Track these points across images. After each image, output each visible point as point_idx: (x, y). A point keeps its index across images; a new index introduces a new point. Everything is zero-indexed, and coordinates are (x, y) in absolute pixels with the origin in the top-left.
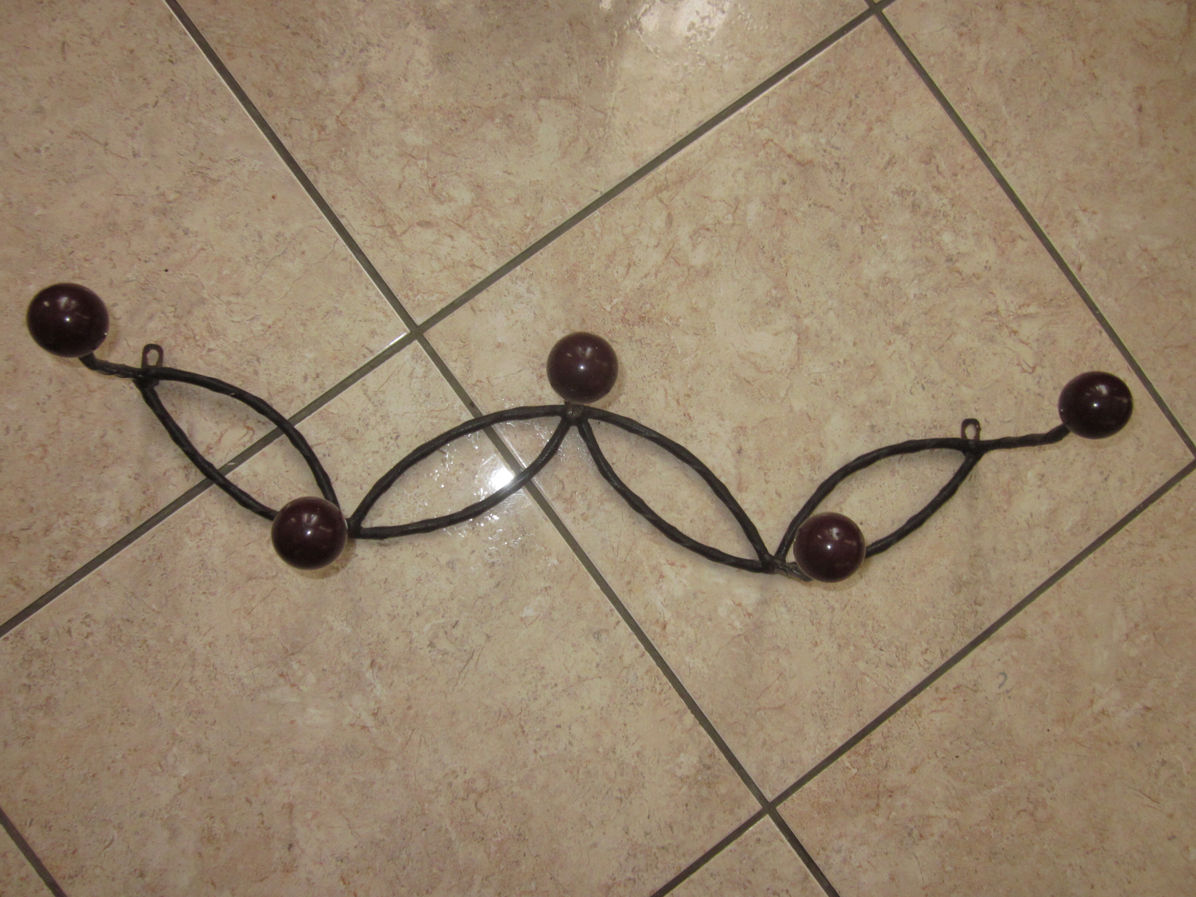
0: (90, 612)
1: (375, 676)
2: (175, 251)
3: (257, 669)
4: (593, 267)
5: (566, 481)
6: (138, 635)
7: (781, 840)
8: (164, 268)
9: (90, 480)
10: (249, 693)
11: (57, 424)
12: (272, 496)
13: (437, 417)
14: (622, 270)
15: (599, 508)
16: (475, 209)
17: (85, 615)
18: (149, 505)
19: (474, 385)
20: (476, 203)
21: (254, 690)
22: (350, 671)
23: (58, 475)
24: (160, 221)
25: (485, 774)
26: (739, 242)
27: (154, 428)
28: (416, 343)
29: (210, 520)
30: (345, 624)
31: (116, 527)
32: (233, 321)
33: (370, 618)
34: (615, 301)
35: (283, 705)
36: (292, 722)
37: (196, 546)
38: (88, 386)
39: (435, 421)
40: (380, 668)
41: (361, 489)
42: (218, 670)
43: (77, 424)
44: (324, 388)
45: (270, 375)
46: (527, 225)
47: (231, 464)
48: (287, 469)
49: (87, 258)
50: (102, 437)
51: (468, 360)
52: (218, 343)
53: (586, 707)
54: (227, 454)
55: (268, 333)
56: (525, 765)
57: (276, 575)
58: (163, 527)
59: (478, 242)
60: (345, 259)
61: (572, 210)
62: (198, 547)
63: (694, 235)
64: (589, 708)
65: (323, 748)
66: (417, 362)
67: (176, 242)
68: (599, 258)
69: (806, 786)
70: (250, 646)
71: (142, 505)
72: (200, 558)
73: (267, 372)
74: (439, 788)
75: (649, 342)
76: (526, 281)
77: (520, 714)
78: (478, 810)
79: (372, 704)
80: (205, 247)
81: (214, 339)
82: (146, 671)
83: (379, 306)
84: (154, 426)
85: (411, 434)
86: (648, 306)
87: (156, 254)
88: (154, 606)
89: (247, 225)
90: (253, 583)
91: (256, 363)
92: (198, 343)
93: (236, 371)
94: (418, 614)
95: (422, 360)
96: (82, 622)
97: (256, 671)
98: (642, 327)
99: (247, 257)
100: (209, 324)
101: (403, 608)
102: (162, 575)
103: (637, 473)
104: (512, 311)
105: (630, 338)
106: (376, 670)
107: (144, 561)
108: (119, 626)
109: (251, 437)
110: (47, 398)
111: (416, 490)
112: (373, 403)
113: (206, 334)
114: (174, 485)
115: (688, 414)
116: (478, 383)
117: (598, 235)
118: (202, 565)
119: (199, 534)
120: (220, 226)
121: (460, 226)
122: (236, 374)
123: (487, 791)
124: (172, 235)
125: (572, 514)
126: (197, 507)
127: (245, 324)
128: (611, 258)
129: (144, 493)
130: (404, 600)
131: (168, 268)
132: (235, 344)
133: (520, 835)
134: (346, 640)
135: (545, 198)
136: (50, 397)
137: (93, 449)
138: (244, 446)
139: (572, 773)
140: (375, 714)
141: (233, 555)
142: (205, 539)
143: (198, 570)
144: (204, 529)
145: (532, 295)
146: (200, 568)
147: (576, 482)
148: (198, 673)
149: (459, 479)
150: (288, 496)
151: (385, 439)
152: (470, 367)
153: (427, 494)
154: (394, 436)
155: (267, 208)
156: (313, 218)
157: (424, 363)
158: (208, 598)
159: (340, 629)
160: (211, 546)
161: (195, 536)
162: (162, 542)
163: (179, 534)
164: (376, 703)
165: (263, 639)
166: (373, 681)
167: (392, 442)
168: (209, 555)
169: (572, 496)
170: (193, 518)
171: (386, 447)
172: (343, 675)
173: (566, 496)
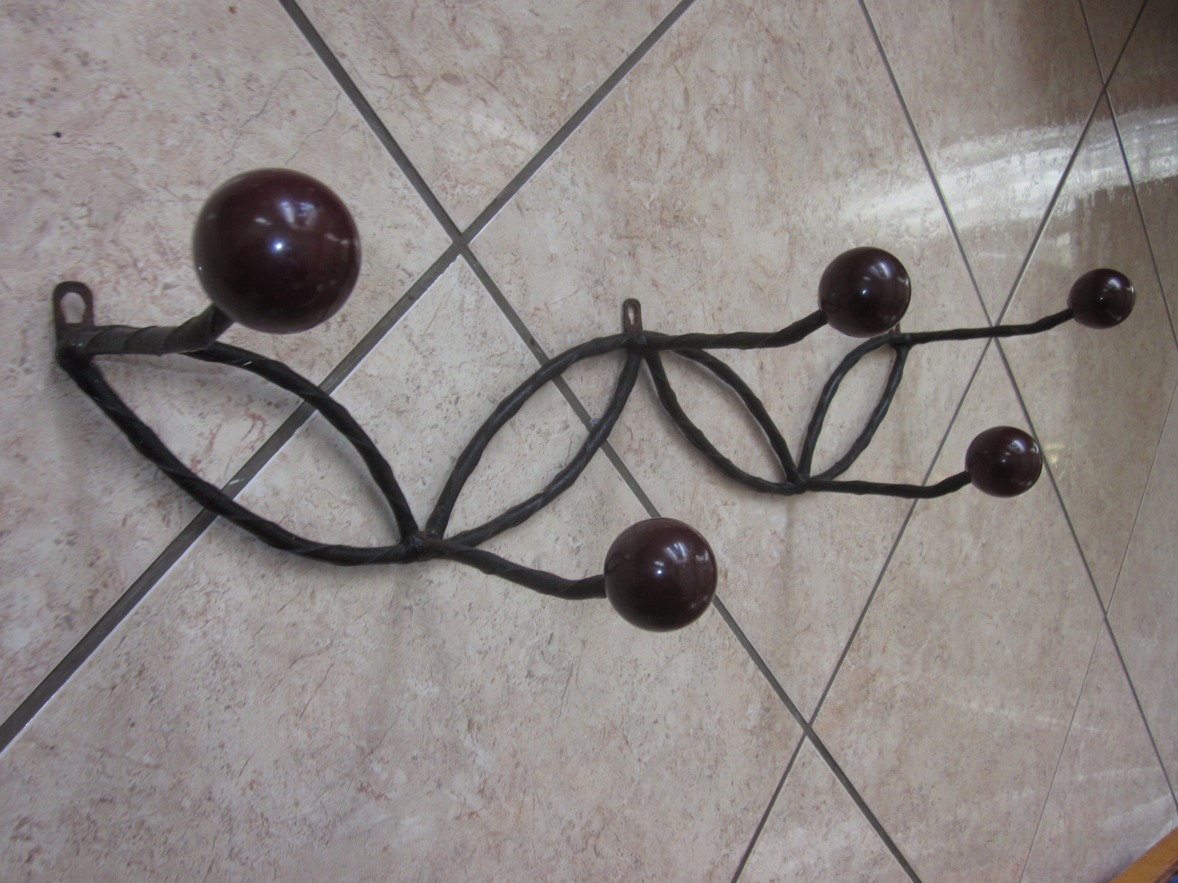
0: (25, 813)
1: (475, 741)
2: (68, 96)
3: (326, 794)
4: (629, 152)
5: (633, 427)
6: (127, 818)
7: (817, 756)
8: (53, 130)
10: (321, 835)
13: (498, 364)
14: (654, 156)
15: (664, 454)
16: (505, 61)
17: (16, 823)
18: (106, 585)
19: (533, 315)
20: (505, 53)
21: (327, 827)
22: (445, 746)
24: (27, 32)
25: (599, 809)
26: (741, 127)
27: (88, 441)
28: (460, 257)
29: (216, 584)
30: (430, 683)
31: (48, 643)
33: (459, 664)
34: (653, 196)
35: (370, 831)
36: (385, 849)
37: (200, 633)
40: (479, 729)
41: (424, 484)
42: (270, 820)
44: (356, 338)
46: (562, 90)
47: (233, 482)
48: (321, 474)
51: (522, 281)
52: (181, 272)
53: (675, 689)
54: (228, 467)
56: (633, 780)
57: (332, 644)
58: (137, 618)
59: (514, 109)
60: (355, 127)
61: (604, 75)
62: (205, 634)
63: (707, 115)
64: (678, 689)
65: (428, 864)
66: (466, 287)
67: (67, 77)
68: (633, 140)
69: (828, 696)
70: (310, 763)
71: (92, 587)
72: (212, 653)
74: (559, 850)
75: (684, 247)
76: (569, 169)
77: (622, 722)
78: (597, 854)
79: (477, 779)
80: (126, 93)
81: (171, 266)
82: (153, 871)
83: (410, 204)
84: (90, 437)
85: (473, 393)
86: (680, 202)
87: (31, 101)
88: (147, 759)
89: (194, 57)
90: (300, 666)
92: (144, 274)
94: (510, 639)
95: (472, 284)
96: (14, 838)
97: (326, 796)
98: (677, 229)
99: (203, 115)
100: (157, 237)
101: (493, 637)
102: (151, 700)
103: (690, 406)
104: (560, 210)
105: (669, 242)
106: (475, 731)
107: (113, 688)
108: (88, 817)
109: (261, 432)
111: (489, 472)
112: (421, 353)
113: (155, 257)
114: (144, 539)
116: (537, 312)
117: (629, 110)
118: (217, 662)
119: (203, 613)
120: (148, 54)
121: (492, 85)
123: (603, 829)
124: (57, 64)
125: (642, 467)
126: (191, 566)
128: (643, 138)
129: (92, 565)
130: (493, 626)
131: (60, 130)
133: (636, 861)
134: (435, 705)
135: (575, 54)
138: (252, 448)
139: (671, 768)
140: (481, 792)
141: (262, 632)
142: (214, 618)
143: (212, 672)
144: (209, 602)
145: (576, 188)
146: (214, 669)
147: (642, 427)
148: (240, 837)
149: (532, 446)
150: (329, 517)
151: (444, 404)
152: (525, 290)
153: (500, 474)
154: (453, 399)
155: (223, 28)
156: (299, 54)
157: (474, 288)
158: (235, 713)
159: (425, 693)
160: (225, 628)
161: (196, 618)
162: (140, 644)
163: (167, 622)
164: (481, 776)
165: (328, 746)
166: (473, 749)
167: (452, 407)
168: (224, 643)
169: (640, 445)
170: (187, 587)
171: (446, 417)
172: (438, 755)
173: (635, 446)
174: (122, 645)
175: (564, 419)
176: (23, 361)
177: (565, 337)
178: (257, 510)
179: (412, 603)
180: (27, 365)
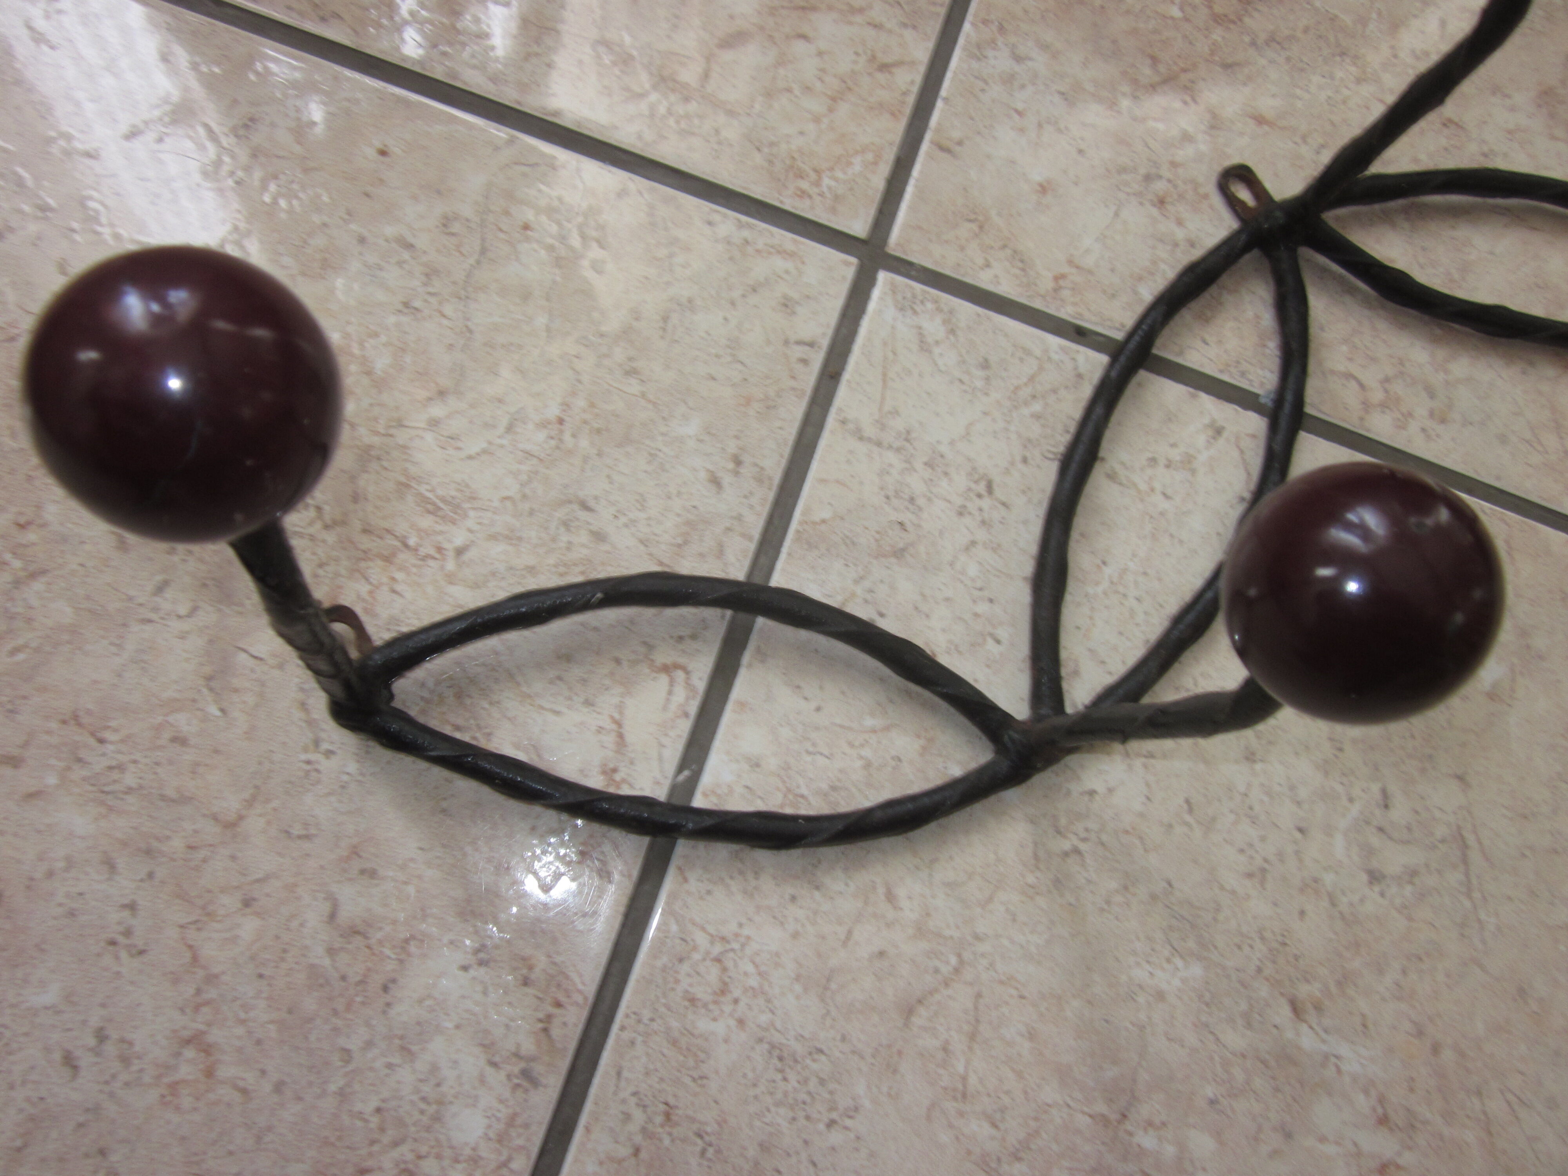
1: (1322, 1033)
5: (1354, 369)
9: (369, 1044)
11: (195, 959)
12: (824, 786)
13: (1034, 397)
15: (1447, 383)
18: (558, 1005)
19: (1056, 290)
22: (1264, 1062)
23: (279, 1087)
27: (444, 811)
28: (883, 277)
29: (723, 939)
30: (1179, 962)
31: (513, 1117)
32: (470, 457)
33: (1218, 909)
37: (732, 1023)
38: (215, 818)
39: (1037, 407)
40: (1318, 1008)
41: (998, 642)
43: (249, 927)
44: (769, 479)
45: (633, 522)
47: (681, 778)
48: (813, 705)
49: (22, 520)
50: (333, 916)
51: (1009, 252)
52: (470, 523)
54: (660, 759)
55: (567, 437)
57: (961, 962)
58: (626, 1035)
59: (858, 19)
62: (741, 1022)
66: (915, 312)
71: (541, 1015)
72: (765, 1046)
73: (623, 520)
75: (1288, 32)
76: (999, 44)
79: (1361, 1100)
81: (454, 522)
83: (760, 246)
84: (445, 804)
85: (1012, 463)
89: (362, 241)
90: (920, 1018)
91: (583, 515)
92: (423, 551)
93: (551, 561)
94: (1301, 830)
95: (922, 302)
99: (406, 305)
100: (418, 495)
101: (1263, 839)
102: (703, 1152)
103: (1456, 276)
104: (1016, 111)
105: (1253, 43)
106: (1312, 1016)
107: (637, 1151)
109: (689, 685)
110: (126, 913)
111: (1107, 571)
112: (890, 447)
113: (427, 522)
115: (1450, 121)
116: (1061, 283)
118: (781, 1059)
119: (723, 990)
121: (803, 8)
122: (556, 566)
125: (1414, 427)
126: (674, 928)
127: (502, 446)
129: (526, 982)
130: (1254, 821)
132: (508, 504)
134: (1207, 997)
136: (132, 907)
137: (327, 962)
138: (685, 714)
140: (1383, 1121)
141: (833, 986)
142: (745, 992)
143: (779, 1076)
144: (725, 970)
145: (1030, 63)
146: (781, 1071)
147: (1374, 360)
149: (1169, 492)
150: (859, 763)
151: (969, 505)
152: (1022, 261)
153: (1131, 565)
154: (981, 488)
155: (383, 182)
156: (497, 149)
157: (929, 305)
158: (846, 1128)
159: (1176, 982)
160: (768, 1001)
161: (715, 1002)
162: (647, 1074)
163: (675, 1024)
164: (1366, 1092)
165: (1037, 1132)
166: (1324, 1048)
167: (986, 503)
168: (778, 1025)
169: (1386, 391)
170: (681, 960)
171: (983, 522)
172: (1258, 1083)
173: (1377, 396)
174: (623, 1084)
175: (1207, 420)
176: (317, 743)
177: (1136, 293)
178: (738, 803)
179: (1076, 842)
180: (325, 746)
